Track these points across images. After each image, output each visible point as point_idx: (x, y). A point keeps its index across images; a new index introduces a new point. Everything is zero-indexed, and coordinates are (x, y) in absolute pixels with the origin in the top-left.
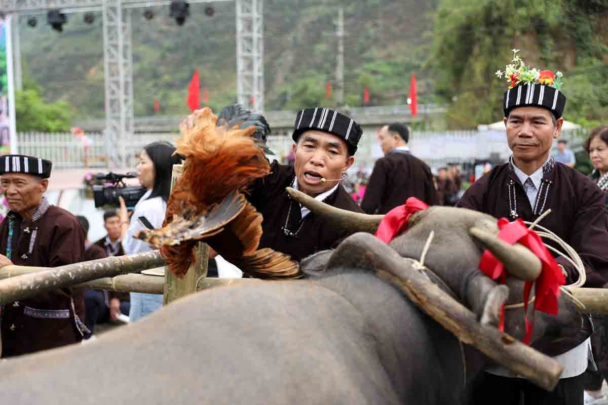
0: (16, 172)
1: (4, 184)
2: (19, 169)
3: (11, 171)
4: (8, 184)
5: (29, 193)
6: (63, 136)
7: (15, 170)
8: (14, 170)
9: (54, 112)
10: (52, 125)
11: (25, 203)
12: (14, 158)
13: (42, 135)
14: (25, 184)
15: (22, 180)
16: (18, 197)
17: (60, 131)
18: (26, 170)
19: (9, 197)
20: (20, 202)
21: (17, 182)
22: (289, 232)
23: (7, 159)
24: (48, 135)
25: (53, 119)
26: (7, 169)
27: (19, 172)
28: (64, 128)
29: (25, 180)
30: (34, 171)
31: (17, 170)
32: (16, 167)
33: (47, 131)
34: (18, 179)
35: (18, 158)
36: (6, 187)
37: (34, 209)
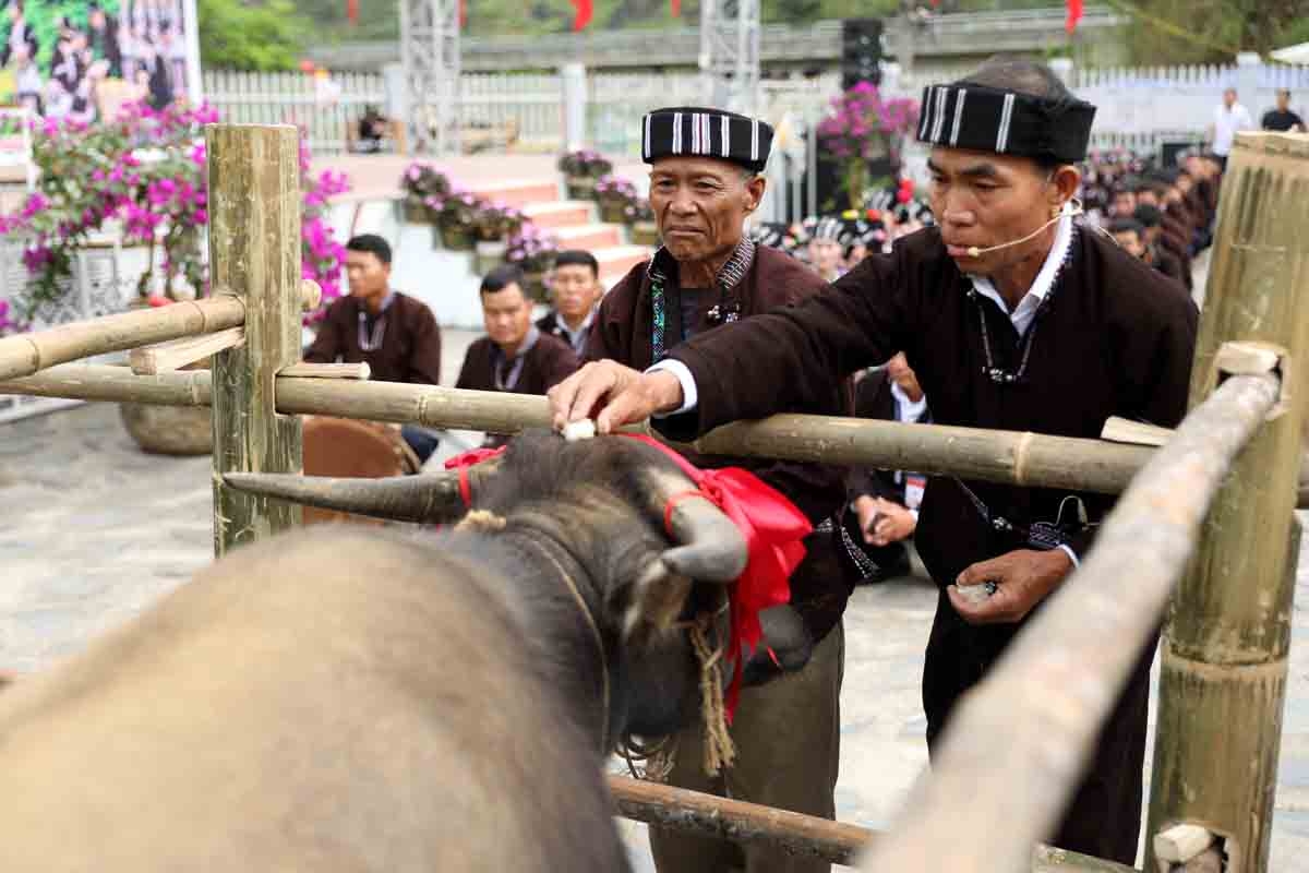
0: (701, 155)
1: (661, 188)
2: (706, 149)
3: (687, 153)
4: (674, 188)
5: (725, 213)
6: (286, 78)
7: (698, 151)
8: (696, 149)
9: (262, 27)
10: (262, 55)
11: (712, 241)
12: (696, 116)
13: (243, 77)
14: (719, 189)
15: (714, 177)
16: (697, 222)
17: (279, 69)
18: (725, 151)
19: (672, 220)
20: (702, 236)
21: (699, 184)
22: (1003, 376)
23: (678, 117)
24: (253, 77)
25: (262, 44)
26: (677, 146)
27: (705, 156)
28: (289, 62)
29: (718, 179)
30: (740, 153)
31: (704, 152)
32: (702, 142)
33: (251, 67)
34: (700, 176)
35: (706, 117)
36: (667, 193)
37: (728, 256)
